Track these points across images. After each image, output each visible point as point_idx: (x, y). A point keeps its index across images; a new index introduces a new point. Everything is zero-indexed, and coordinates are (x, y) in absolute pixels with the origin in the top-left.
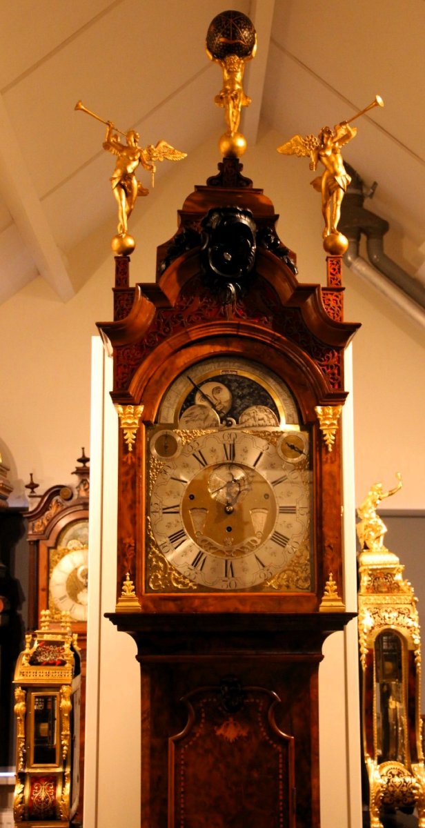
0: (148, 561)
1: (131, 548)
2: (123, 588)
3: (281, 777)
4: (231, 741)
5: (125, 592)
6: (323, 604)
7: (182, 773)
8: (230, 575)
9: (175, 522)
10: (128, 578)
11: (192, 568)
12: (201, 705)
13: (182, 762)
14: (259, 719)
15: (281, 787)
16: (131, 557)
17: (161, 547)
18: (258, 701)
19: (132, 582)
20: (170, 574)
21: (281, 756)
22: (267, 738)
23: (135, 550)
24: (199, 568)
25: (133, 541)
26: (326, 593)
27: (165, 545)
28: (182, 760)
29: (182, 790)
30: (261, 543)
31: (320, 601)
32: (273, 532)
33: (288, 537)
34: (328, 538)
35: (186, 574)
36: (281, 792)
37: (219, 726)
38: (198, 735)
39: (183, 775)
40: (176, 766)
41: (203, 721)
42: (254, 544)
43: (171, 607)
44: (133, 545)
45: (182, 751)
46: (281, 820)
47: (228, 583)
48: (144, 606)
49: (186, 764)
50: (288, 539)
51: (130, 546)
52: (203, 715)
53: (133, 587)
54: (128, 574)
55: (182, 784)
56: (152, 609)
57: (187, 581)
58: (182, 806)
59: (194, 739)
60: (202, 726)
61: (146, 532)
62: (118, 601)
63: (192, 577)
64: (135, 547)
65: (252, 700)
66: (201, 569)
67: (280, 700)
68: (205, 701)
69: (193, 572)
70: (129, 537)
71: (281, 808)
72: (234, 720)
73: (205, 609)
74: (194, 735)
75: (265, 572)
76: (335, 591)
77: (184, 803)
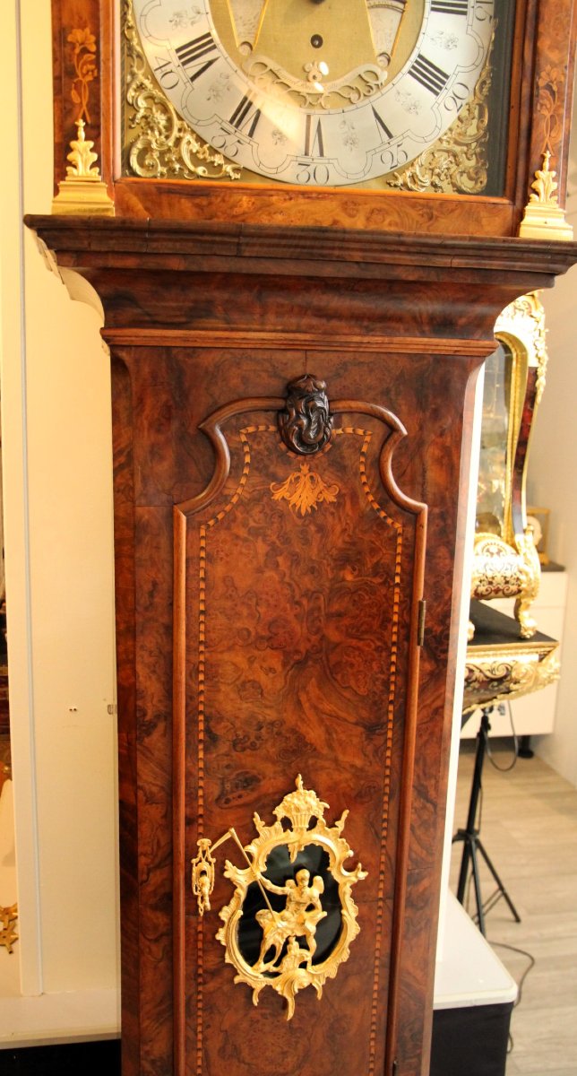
0: (129, 106)
1: (87, 57)
2: (70, 157)
3: (397, 580)
4: (303, 512)
5: (75, 167)
6: (527, 220)
7: (202, 574)
8: (314, 151)
9: (192, 14)
10: (82, 134)
11: (231, 128)
12: (244, 438)
13: (203, 554)
14: (362, 469)
15: (396, 599)
16: (90, 78)
17: (158, 75)
18: (360, 432)
19: (91, 144)
20: (178, 141)
21: (400, 540)
22: (376, 506)
23: (97, 62)
24: (247, 130)
25: (93, 38)
26: (533, 196)
27: (168, 68)
28: (202, 548)
29: (202, 607)
30: (388, 81)
31: (520, 215)
32: (414, 57)
33: (447, 72)
34: (548, 68)
35: (216, 144)
36: (396, 609)
37: (280, 482)
38: (235, 500)
39: (203, 579)
40: (187, 560)
41: (246, 471)
42: (372, 83)
43: (186, 212)
44: (93, 48)
45: (203, 533)
46: (394, 658)
47: (311, 169)
48: (121, 204)
49: (209, 559)
50: (447, 77)
51: (85, 51)
52: (248, 459)
53: (95, 157)
54: (81, 124)
55: (202, 596)
56: (141, 213)
57: (218, 160)
58: (202, 638)
59: (228, 508)
60: (243, 481)
61: (123, 34)
62: (56, 191)
63: (230, 152)
64: (97, 53)
65: (350, 430)
66: (251, 135)
67: (405, 432)
68: (251, 429)
69: (231, 140)
70: (83, 27)
71: (394, 638)
72: (310, 470)
73: (265, 220)
74: (226, 499)
75: (394, 149)
76: (554, 194)
77: (206, 632)
